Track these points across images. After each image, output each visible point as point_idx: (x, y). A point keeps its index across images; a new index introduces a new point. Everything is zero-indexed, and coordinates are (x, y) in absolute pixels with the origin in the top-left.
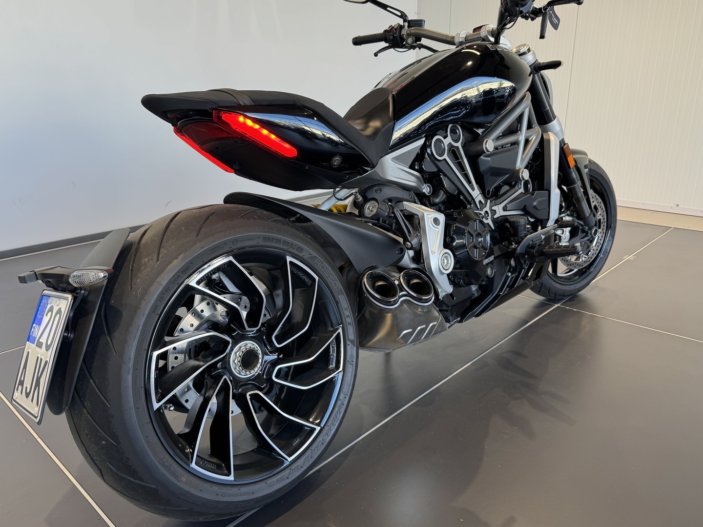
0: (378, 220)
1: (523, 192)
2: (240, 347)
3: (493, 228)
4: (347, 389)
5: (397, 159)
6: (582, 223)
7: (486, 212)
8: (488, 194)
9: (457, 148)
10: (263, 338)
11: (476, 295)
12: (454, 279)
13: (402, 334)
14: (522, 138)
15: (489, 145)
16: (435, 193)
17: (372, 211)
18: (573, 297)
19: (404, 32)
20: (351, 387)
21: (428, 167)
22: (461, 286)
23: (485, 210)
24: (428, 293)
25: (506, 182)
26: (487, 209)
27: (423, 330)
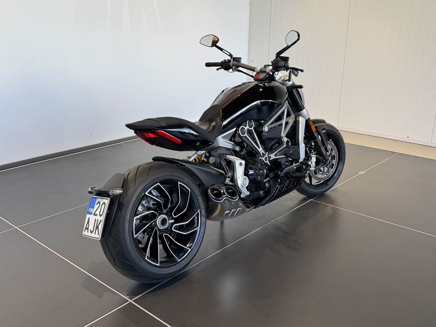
0: (215, 165)
1: (286, 146)
2: (161, 217)
3: (270, 165)
4: (201, 235)
5: (223, 137)
6: (322, 158)
7: (266, 158)
8: (268, 149)
9: (251, 130)
10: (169, 214)
11: (262, 196)
12: (251, 189)
13: (225, 213)
14: (284, 122)
15: (266, 129)
16: (241, 150)
17: (212, 161)
18: (322, 196)
19: (231, 64)
20: (203, 234)
21: (238, 139)
22: (254, 192)
23: (265, 157)
24: (235, 196)
25: (278, 142)
26: (266, 156)
27: (235, 212)
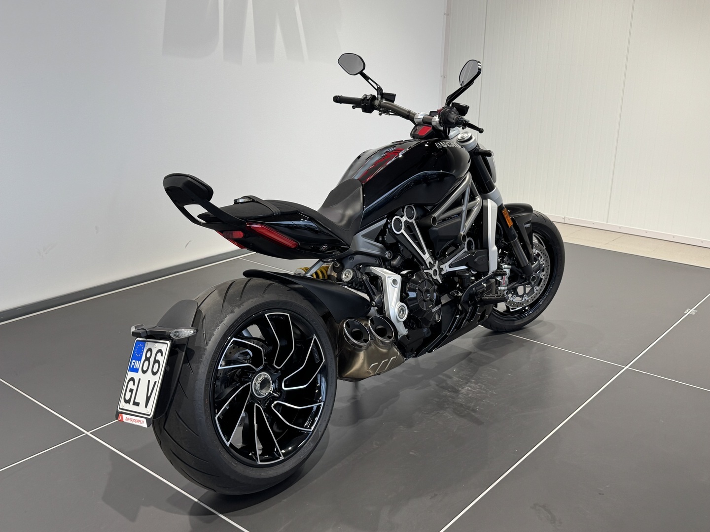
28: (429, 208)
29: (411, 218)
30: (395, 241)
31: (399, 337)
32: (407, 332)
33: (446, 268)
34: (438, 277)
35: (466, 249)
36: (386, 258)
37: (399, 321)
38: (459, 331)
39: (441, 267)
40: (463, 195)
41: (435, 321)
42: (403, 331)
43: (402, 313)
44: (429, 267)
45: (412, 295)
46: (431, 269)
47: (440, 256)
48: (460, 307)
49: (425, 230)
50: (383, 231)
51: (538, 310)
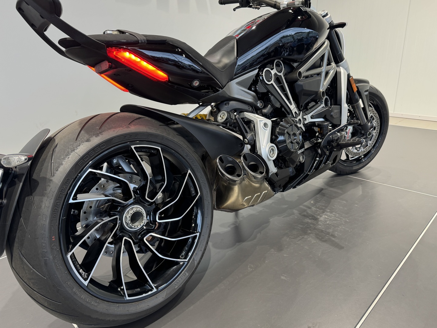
28: (295, 65)
29: (280, 72)
30: (265, 91)
31: (270, 174)
32: (276, 171)
33: (309, 119)
34: (301, 125)
35: (323, 105)
36: (258, 106)
37: (269, 160)
38: (318, 170)
39: (304, 117)
40: (323, 57)
41: (300, 162)
42: (273, 169)
43: (272, 152)
44: (295, 116)
45: (281, 138)
46: (296, 117)
47: (304, 108)
48: (319, 151)
49: (292, 84)
50: (256, 81)
51: (369, 158)
